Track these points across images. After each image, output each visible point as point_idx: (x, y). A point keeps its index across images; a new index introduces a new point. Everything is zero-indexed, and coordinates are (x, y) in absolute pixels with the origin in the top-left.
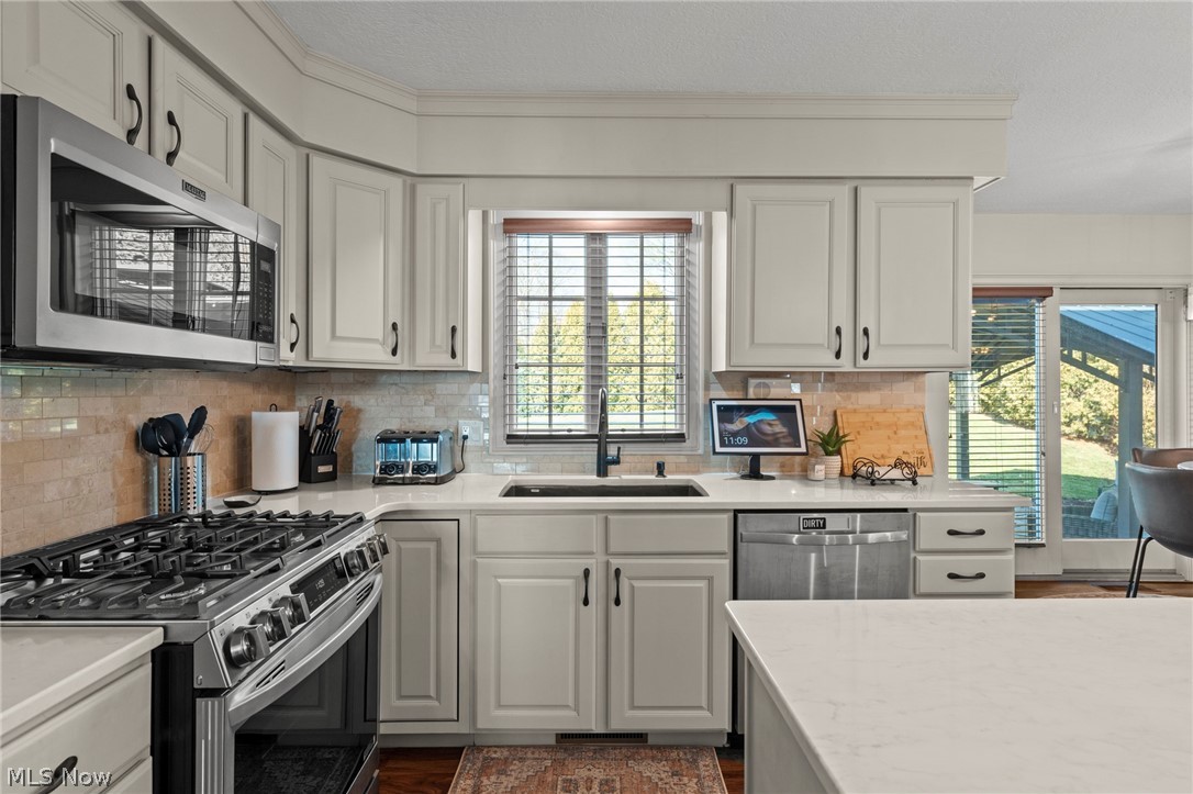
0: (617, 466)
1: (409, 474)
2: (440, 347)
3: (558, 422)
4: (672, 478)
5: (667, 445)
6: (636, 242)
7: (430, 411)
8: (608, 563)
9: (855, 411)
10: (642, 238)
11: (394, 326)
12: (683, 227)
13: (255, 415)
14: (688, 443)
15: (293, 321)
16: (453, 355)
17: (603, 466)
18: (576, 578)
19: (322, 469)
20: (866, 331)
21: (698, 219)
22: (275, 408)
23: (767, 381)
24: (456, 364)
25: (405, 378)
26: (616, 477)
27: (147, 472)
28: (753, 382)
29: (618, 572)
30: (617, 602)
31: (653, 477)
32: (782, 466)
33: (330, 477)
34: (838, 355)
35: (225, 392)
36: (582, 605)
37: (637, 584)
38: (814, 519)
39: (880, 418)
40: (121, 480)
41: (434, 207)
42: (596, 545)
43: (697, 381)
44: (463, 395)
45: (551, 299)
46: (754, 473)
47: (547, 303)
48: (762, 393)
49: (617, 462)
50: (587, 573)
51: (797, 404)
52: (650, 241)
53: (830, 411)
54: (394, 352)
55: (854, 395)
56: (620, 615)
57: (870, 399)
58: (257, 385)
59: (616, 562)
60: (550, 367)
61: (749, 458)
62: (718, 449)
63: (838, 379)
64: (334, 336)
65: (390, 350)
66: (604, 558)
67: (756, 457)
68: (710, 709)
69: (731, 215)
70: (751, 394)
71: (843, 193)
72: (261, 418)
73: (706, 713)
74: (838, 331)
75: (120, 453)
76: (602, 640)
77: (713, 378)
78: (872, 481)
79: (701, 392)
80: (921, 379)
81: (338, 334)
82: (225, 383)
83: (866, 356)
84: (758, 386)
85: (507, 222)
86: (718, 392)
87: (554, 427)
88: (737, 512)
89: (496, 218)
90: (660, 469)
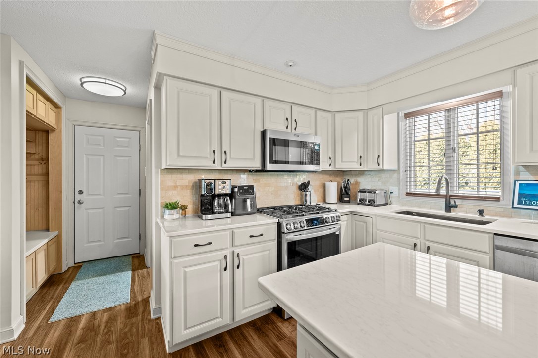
0: (456, 209)
1: (367, 203)
5: (486, 202)
7: (380, 183)
13: (326, 183)
14: (501, 202)
15: (330, 159)
16: (379, 165)
17: (448, 208)
19: (345, 199)
22: (331, 181)
24: (381, 167)
25: (373, 173)
27: (301, 194)
31: (477, 216)
33: (349, 202)
35: (321, 177)
40: (295, 196)
49: (456, 207)
54: (361, 165)
58: (330, 175)
60: (429, 167)
64: (342, 161)
65: (359, 164)
72: (328, 184)
75: (295, 190)
81: (343, 161)
82: (321, 175)
85: (406, 115)
89: (402, 114)
90: (481, 212)
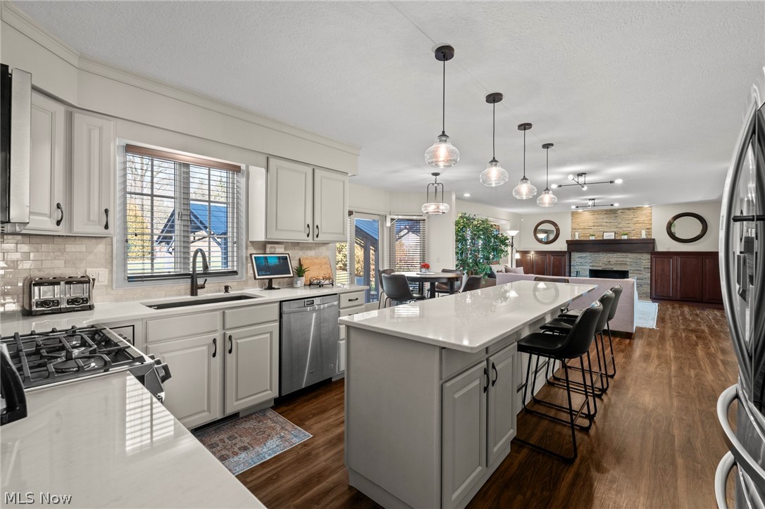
2: (94, 221)
3: (158, 267)
4: (232, 293)
6: (207, 171)
8: (225, 334)
9: (307, 259)
10: (209, 170)
11: (58, 206)
12: (236, 169)
18: (208, 345)
20: (317, 227)
21: (243, 167)
23: (275, 245)
26: (202, 295)
28: (269, 246)
29: (230, 337)
30: (230, 351)
32: (280, 283)
34: (308, 236)
36: (212, 358)
37: (239, 341)
38: (309, 301)
39: (316, 261)
41: (90, 131)
42: (219, 326)
43: (242, 245)
44: (90, 253)
45: (152, 195)
46: (270, 288)
47: (150, 198)
48: (272, 251)
50: (215, 341)
51: (287, 255)
52: (214, 172)
53: (297, 258)
55: (306, 252)
56: (230, 358)
57: (311, 253)
59: (229, 333)
61: (267, 281)
62: (257, 277)
63: (300, 245)
66: (223, 332)
67: (270, 280)
68: (271, 389)
69: (267, 171)
70: (268, 251)
71: (309, 170)
73: (270, 392)
74: (308, 226)
76: (222, 372)
77: (249, 244)
78: (320, 286)
79: (244, 250)
80: (328, 245)
83: (317, 236)
84: (271, 248)
86: (252, 250)
87: (155, 271)
88: (281, 302)
